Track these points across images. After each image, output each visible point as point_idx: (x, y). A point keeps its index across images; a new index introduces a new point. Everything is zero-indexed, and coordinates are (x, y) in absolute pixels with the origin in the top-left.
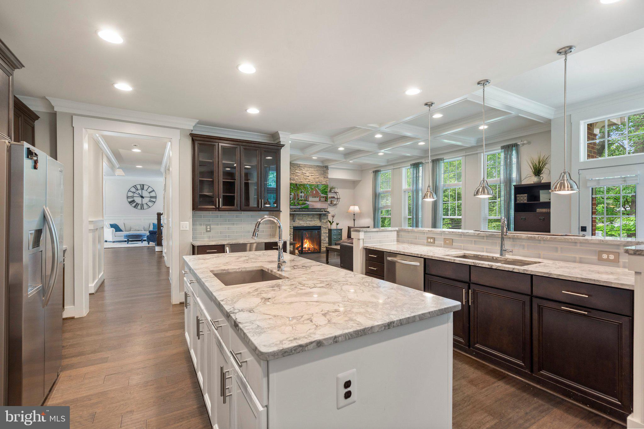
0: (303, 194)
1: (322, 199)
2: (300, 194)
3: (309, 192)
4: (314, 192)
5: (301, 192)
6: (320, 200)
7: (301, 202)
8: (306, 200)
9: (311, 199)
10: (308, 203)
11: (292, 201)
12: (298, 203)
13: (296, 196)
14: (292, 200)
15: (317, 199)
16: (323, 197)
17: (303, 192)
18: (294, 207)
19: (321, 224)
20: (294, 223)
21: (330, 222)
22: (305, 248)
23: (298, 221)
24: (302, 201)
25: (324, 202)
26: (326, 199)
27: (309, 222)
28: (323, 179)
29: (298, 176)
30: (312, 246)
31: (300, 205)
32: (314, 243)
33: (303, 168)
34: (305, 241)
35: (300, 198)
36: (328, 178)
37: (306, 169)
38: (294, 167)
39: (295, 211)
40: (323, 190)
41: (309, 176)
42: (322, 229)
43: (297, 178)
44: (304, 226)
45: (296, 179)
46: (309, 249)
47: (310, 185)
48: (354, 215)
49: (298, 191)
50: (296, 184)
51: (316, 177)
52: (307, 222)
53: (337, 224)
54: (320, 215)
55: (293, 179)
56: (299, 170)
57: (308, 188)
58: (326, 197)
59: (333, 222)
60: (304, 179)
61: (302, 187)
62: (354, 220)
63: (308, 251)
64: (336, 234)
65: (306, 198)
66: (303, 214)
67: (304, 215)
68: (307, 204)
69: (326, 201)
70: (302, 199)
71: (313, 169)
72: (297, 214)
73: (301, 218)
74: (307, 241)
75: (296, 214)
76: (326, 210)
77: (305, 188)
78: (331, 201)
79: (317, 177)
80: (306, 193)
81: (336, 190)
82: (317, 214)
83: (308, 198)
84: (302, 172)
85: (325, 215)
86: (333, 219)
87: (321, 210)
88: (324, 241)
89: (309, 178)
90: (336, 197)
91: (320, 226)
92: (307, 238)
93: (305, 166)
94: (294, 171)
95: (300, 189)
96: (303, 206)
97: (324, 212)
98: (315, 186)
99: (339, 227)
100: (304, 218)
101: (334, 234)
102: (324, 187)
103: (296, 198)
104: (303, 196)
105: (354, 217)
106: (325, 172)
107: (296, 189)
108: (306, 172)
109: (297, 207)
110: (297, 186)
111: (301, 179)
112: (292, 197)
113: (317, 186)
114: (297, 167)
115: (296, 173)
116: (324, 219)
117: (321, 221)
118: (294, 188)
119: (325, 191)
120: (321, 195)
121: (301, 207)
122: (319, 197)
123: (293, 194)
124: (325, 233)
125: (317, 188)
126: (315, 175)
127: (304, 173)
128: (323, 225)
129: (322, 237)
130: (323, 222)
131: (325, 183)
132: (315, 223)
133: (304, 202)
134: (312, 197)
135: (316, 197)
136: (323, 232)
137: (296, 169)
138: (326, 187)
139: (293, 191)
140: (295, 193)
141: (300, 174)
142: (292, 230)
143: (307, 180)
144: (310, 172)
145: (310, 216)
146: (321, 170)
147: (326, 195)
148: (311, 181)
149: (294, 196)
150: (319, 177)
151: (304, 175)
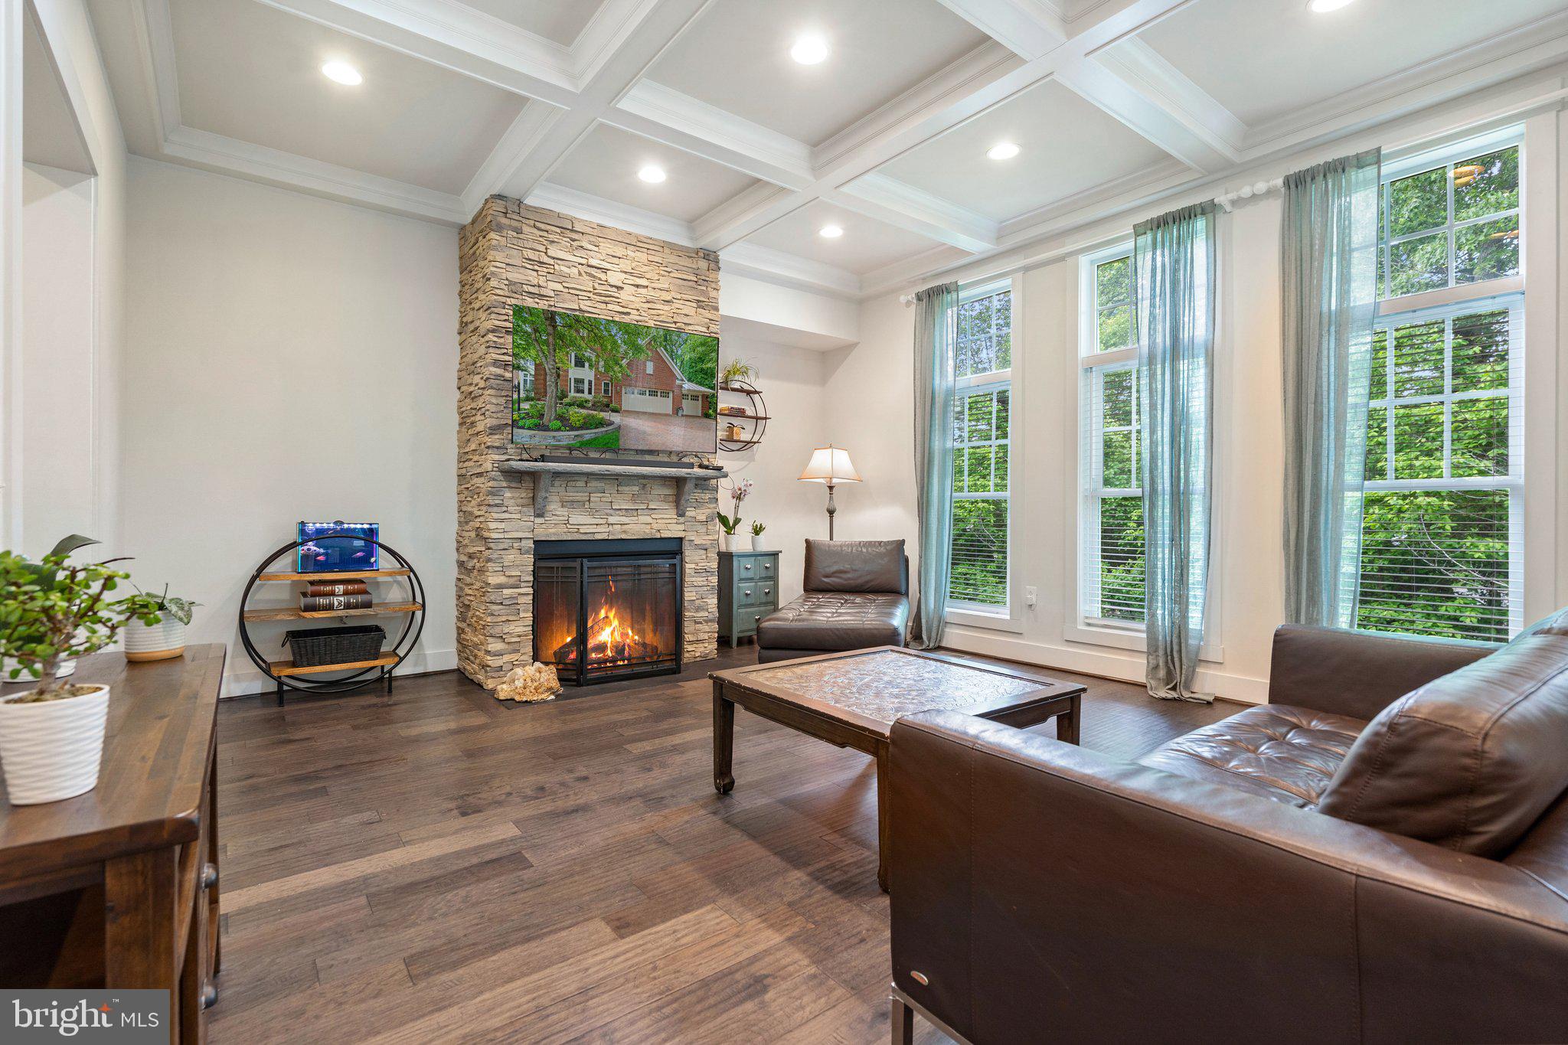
0: (587, 374)
1: (688, 406)
2: (574, 373)
3: (624, 362)
4: (650, 369)
5: (580, 363)
6: (677, 409)
7: (576, 414)
8: (606, 407)
9: (632, 399)
10: (616, 418)
11: (525, 406)
12: (561, 418)
13: (550, 380)
14: (528, 399)
15: (665, 405)
16: (695, 398)
17: (589, 360)
18: (541, 436)
19: (682, 527)
20: (539, 520)
21: (723, 520)
22: (601, 647)
23: (562, 512)
24: (581, 406)
25: (700, 420)
26: (708, 409)
27: (625, 520)
28: (692, 312)
29: (563, 278)
30: (632, 637)
31: (573, 429)
32: (644, 620)
33: (590, 242)
34: (602, 614)
35: (572, 394)
36: (717, 309)
37: (607, 247)
38: (542, 226)
39: (543, 459)
40: (691, 364)
41: (621, 285)
42: (688, 553)
43: (559, 287)
44: (598, 537)
45: (552, 294)
46: (619, 650)
47: (625, 328)
48: (831, 488)
49: (559, 355)
50: (551, 316)
51: (658, 294)
52: (612, 520)
53: (757, 531)
54: (679, 482)
55: (531, 289)
56: (572, 250)
57: (615, 343)
58: (705, 397)
59: (737, 521)
60: (598, 298)
61: (583, 333)
62: (831, 512)
63: (613, 660)
64: (750, 574)
65: (606, 391)
66: (591, 475)
67: (594, 484)
68: (612, 423)
69: (707, 416)
70: (586, 395)
71: (642, 257)
72: (557, 474)
73: (581, 496)
74: (611, 615)
75: (548, 471)
76: (706, 463)
77: (597, 339)
78: (731, 427)
79: (666, 296)
80: (607, 367)
81: (754, 385)
82: (664, 479)
83: (619, 394)
84: (584, 261)
85: (702, 483)
86: (737, 507)
87: (685, 460)
88: (698, 609)
89: (623, 296)
90: (750, 412)
91: (681, 539)
92: (611, 602)
93: (601, 233)
94: (542, 248)
95: (573, 343)
96: (588, 434)
97: (697, 471)
98: (654, 339)
99: (765, 544)
100: (595, 497)
101: (744, 574)
102: (700, 349)
103: (549, 390)
104: (590, 382)
105: (831, 499)
106: (704, 278)
107: (547, 343)
108: (608, 266)
109: (554, 437)
110: (555, 327)
111: (580, 297)
112: (525, 381)
113: (666, 340)
114: (558, 230)
115: (551, 262)
116: (699, 504)
117: (681, 514)
118: (538, 334)
119: (702, 369)
120: (682, 387)
121: (579, 439)
122: (671, 395)
123: (533, 367)
124: (704, 574)
125: (666, 350)
126: (653, 285)
127: (598, 268)
128: (690, 536)
129: (686, 594)
130: (690, 519)
131: (704, 330)
132: (655, 526)
133: (595, 413)
134: (636, 391)
135: (659, 394)
136: (693, 566)
137: (553, 242)
138: (708, 346)
139: (533, 352)
140: (541, 364)
141: (575, 271)
142: (530, 559)
143: (610, 307)
144: (626, 265)
145: (627, 489)
146: (684, 269)
147: (709, 388)
148: (635, 312)
149: (535, 375)
150: (674, 301)
151: (594, 277)
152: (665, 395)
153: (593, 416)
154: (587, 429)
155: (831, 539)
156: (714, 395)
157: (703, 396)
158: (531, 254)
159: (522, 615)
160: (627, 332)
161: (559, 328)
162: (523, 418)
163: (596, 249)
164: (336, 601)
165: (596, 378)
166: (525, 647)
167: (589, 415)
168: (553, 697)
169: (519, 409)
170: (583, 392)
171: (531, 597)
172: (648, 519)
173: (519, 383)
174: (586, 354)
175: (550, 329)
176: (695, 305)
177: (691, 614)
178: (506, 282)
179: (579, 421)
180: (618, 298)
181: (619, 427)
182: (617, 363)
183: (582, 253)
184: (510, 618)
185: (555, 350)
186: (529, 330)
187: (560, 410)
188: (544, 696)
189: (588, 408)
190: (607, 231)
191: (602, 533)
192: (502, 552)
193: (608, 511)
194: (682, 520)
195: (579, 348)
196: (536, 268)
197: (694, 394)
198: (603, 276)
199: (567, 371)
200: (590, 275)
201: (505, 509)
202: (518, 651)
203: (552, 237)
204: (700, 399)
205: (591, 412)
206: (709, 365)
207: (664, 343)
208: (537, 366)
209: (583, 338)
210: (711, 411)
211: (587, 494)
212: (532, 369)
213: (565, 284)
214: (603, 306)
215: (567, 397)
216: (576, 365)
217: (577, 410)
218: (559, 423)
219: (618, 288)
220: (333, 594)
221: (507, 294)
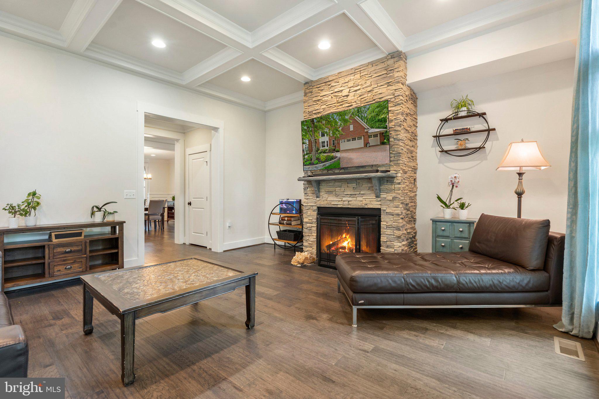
0: (326, 139)
1: (372, 141)
2: (321, 139)
3: (340, 129)
4: (352, 128)
5: (323, 135)
6: (366, 144)
7: (323, 156)
8: (334, 151)
9: (344, 145)
10: (338, 155)
11: (306, 157)
12: (318, 159)
13: (313, 145)
14: (307, 154)
15: (360, 143)
16: (376, 136)
17: (326, 133)
18: (311, 167)
19: (379, 203)
20: (318, 199)
23: (326, 196)
24: (324, 152)
25: (379, 147)
27: (350, 199)
29: (326, 102)
31: (322, 162)
33: (336, 82)
35: (321, 148)
36: (402, 82)
37: (341, 81)
38: (318, 86)
39: (312, 175)
40: (373, 119)
41: (348, 94)
42: (383, 218)
43: (324, 106)
44: (339, 206)
45: (322, 110)
48: (520, 174)
49: (316, 134)
50: (312, 121)
51: (365, 90)
52: (344, 199)
54: (370, 180)
56: (329, 90)
57: (336, 122)
58: (382, 134)
60: (338, 104)
61: (324, 122)
62: (520, 194)
64: (445, 234)
65: (334, 144)
66: (335, 180)
67: (336, 184)
68: (336, 157)
69: (383, 143)
70: (326, 148)
71: (358, 76)
72: (320, 181)
73: (331, 189)
74: (348, 237)
77: (329, 122)
79: (369, 89)
80: (334, 133)
81: (478, 109)
82: (366, 179)
83: (339, 144)
84: (332, 92)
86: (451, 192)
88: (387, 247)
89: (349, 98)
91: (380, 209)
92: (347, 232)
93: (339, 76)
94: (319, 94)
95: (320, 128)
96: (327, 164)
98: (353, 114)
99: (462, 215)
100: (338, 189)
101: (441, 233)
102: (377, 110)
103: (313, 149)
104: (327, 142)
105: (520, 183)
106: (390, 69)
107: (312, 131)
108: (342, 88)
109: (316, 167)
110: (314, 124)
111: (332, 107)
112: (306, 147)
113: (358, 112)
114: (324, 84)
115: (322, 98)
116: (389, 191)
117: (377, 197)
118: (309, 129)
119: (379, 120)
120: (368, 132)
121: (325, 166)
122: (363, 138)
123: (308, 142)
124: (392, 229)
125: (359, 117)
126: (364, 87)
127: (339, 91)
128: (383, 208)
129: (382, 238)
130: (383, 199)
131: (392, 97)
132: (364, 202)
133: (329, 154)
134: (346, 141)
135: (357, 139)
136: (385, 223)
137: (322, 90)
138: (382, 106)
139: (308, 136)
140: (310, 139)
141: (330, 97)
142: (315, 213)
143: (343, 106)
144: (351, 84)
145: (351, 185)
146: (379, 70)
147: (384, 128)
148: (355, 103)
149: (309, 145)
150: (374, 89)
151: (337, 96)
152: (360, 138)
153: (329, 156)
154: (327, 161)
155: (519, 215)
156: (386, 131)
157: (380, 133)
158: (314, 99)
159: (313, 234)
160: (341, 115)
161: (315, 124)
162: (306, 161)
163: (338, 84)
164: (285, 222)
165: (329, 139)
166: (314, 246)
167: (327, 156)
168: (299, 265)
169: (304, 159)
170: (325, 146)
171: (316, 228)
172: (361, 199)
173: (304, 149)
174: (325, 131)
175: (312, 125)
176: (386, 86)
177: (384, 248)
178: (308, 113)
179: (324, 159)
180: (347, 100)
181: (340, 158)
182: (337, 130)
183: (332, 89)
184: (309, 235)
185: (314, 133)
186: (306, 128)
187: (317, 156)
188: (296, 264)
189: (327, 153)
190: (342, 74)
191: (340, 205)
192: (307, 210)
193: (343, 195)
194: (379, 199)
195: (323, 129)
196: (317, 103)
197: (375, 134)
198: (340, 94)
199: (319, 140)
200: (335, 96)
201: (307, 195)
202: (312, 247)
203: (322, 88)
204: (379, 135)
205: (328, 154)
206: (382, 117)
207: (358, 114)
208: (309, 141)
209: (323, 125)
210: (385, 141)
211: (334, 188)
212: (307, 142)
213: (326, 105)
214: (341, 107)
215: (319, 150)
216: (322, 136)
217: (323, 154)
218: (317, 161)
219: (347, 96)
220: (285, 220)
221: (308, 117)
